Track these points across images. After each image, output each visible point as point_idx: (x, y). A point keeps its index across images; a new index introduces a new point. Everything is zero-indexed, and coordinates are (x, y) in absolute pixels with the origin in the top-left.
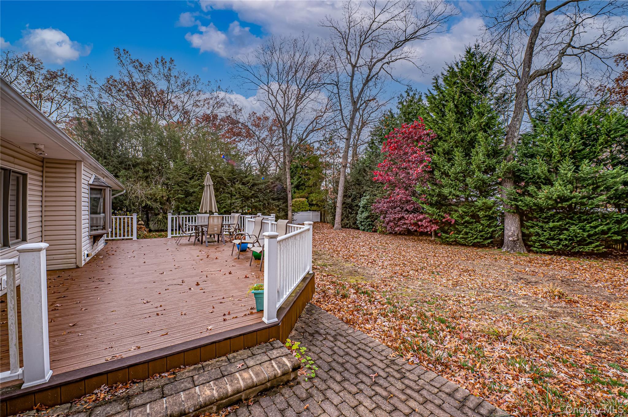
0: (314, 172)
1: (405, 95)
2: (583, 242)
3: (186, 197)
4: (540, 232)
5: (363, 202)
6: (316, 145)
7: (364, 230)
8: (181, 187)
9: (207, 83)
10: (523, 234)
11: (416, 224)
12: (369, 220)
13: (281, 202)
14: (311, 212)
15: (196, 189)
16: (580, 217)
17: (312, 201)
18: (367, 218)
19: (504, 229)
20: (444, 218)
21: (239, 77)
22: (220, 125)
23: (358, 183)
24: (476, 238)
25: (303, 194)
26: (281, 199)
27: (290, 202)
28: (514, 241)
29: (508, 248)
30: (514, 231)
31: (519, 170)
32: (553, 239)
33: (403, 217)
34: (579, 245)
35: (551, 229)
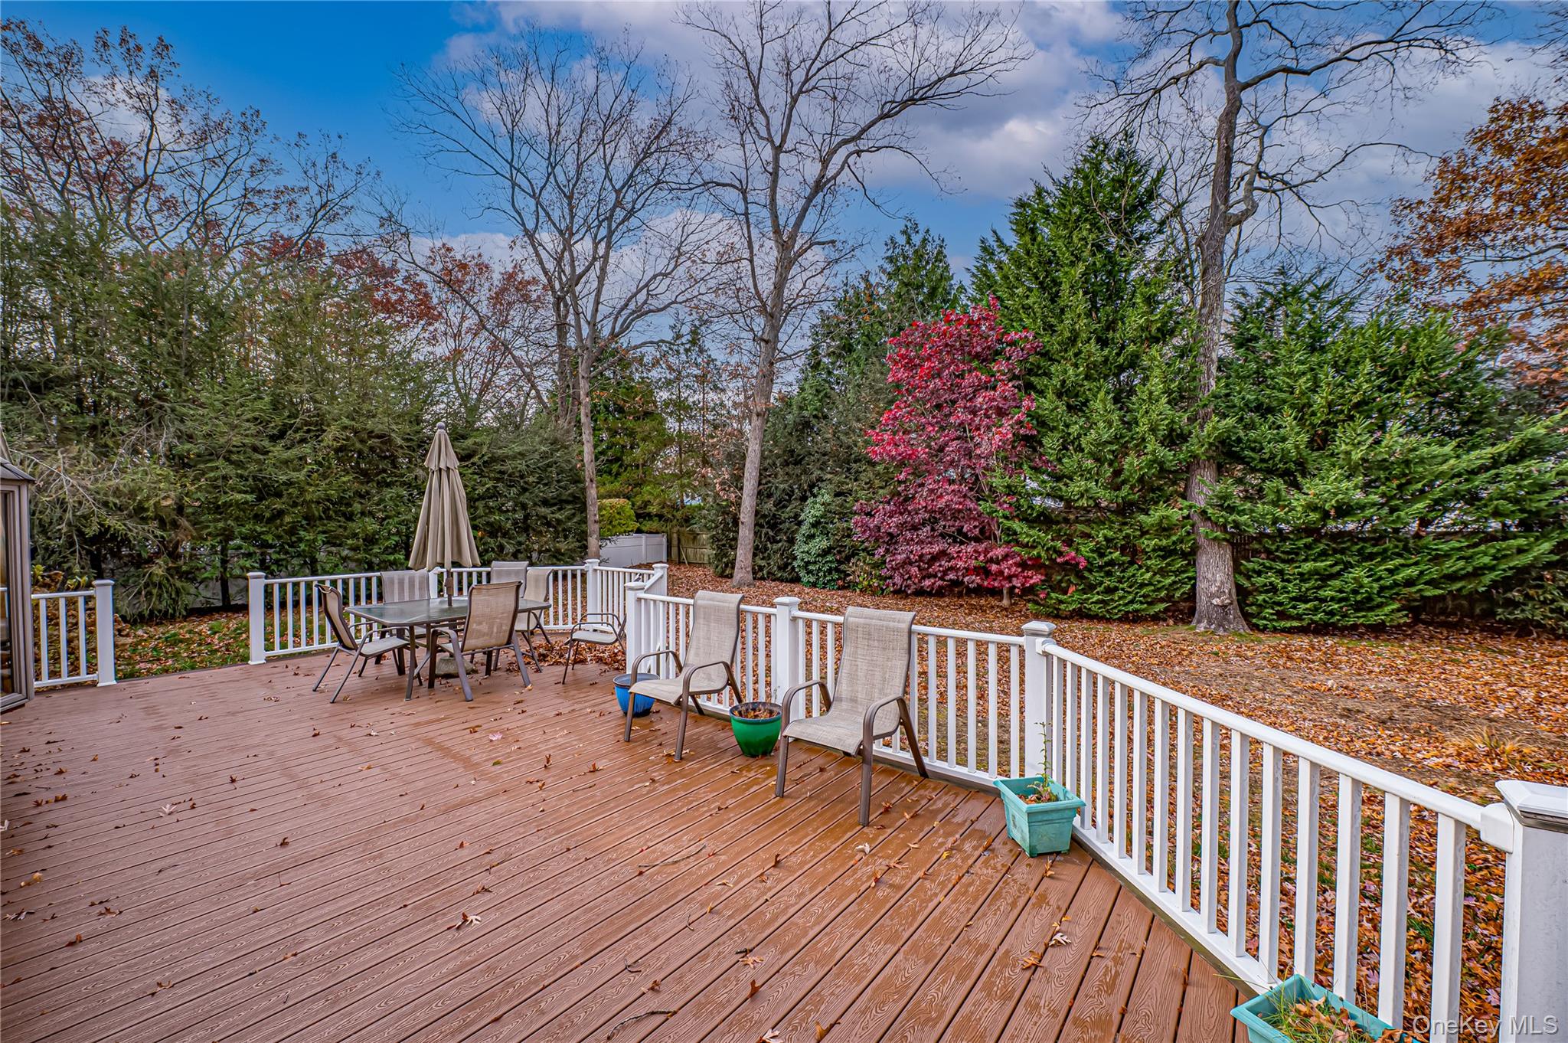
0: (647, 425)
1: (901, 240)
2: (1366, 605)
3: (260, 499)
4: (1277, 581)
5: (812, 511)
6: (650, 353)
7: (814, 585)
8: (238, 465)
9: (294, 139)
10: (1239, 588)
11: (983, 571)
12: (829, 558)
13: (568, 510)
14: (644, 536)
15: (296, 474)
16: (1362, 548)
17: (647, 503)
18: (826, 552)
19: (1195, 578)
20: (1060, 554)
21: (422, 130)
22: (330, 274)
23: (793, 459)
24: (1132, 602)
25: (617, 486)
26: (568, 502)
27: (593, 512)
28: (1224, 607)
29: (1210, 623)
30: (1222, 583)
31: (1239, 440)
32: (1304, 599)
33: (943, 553)
34: (1357, 610)
35: (1303, 577)
